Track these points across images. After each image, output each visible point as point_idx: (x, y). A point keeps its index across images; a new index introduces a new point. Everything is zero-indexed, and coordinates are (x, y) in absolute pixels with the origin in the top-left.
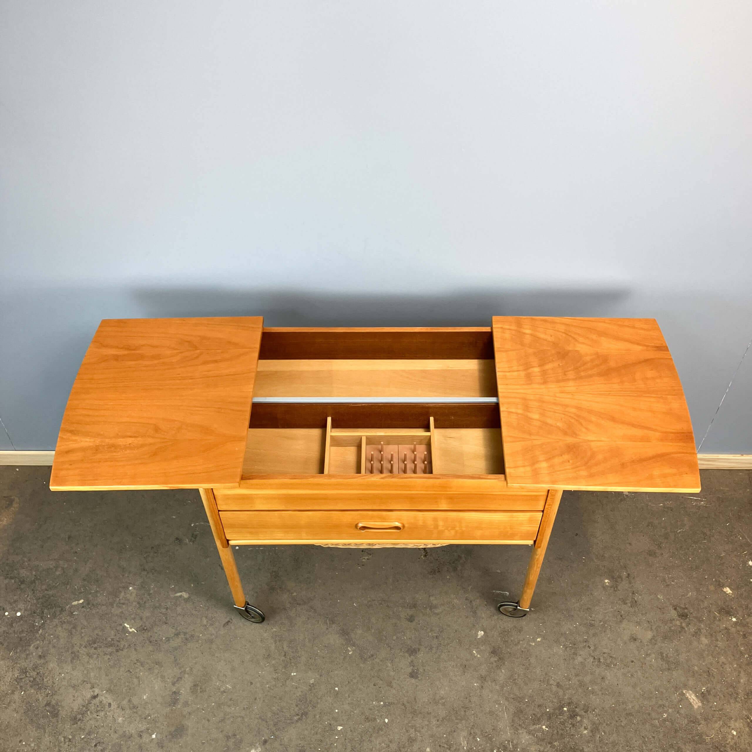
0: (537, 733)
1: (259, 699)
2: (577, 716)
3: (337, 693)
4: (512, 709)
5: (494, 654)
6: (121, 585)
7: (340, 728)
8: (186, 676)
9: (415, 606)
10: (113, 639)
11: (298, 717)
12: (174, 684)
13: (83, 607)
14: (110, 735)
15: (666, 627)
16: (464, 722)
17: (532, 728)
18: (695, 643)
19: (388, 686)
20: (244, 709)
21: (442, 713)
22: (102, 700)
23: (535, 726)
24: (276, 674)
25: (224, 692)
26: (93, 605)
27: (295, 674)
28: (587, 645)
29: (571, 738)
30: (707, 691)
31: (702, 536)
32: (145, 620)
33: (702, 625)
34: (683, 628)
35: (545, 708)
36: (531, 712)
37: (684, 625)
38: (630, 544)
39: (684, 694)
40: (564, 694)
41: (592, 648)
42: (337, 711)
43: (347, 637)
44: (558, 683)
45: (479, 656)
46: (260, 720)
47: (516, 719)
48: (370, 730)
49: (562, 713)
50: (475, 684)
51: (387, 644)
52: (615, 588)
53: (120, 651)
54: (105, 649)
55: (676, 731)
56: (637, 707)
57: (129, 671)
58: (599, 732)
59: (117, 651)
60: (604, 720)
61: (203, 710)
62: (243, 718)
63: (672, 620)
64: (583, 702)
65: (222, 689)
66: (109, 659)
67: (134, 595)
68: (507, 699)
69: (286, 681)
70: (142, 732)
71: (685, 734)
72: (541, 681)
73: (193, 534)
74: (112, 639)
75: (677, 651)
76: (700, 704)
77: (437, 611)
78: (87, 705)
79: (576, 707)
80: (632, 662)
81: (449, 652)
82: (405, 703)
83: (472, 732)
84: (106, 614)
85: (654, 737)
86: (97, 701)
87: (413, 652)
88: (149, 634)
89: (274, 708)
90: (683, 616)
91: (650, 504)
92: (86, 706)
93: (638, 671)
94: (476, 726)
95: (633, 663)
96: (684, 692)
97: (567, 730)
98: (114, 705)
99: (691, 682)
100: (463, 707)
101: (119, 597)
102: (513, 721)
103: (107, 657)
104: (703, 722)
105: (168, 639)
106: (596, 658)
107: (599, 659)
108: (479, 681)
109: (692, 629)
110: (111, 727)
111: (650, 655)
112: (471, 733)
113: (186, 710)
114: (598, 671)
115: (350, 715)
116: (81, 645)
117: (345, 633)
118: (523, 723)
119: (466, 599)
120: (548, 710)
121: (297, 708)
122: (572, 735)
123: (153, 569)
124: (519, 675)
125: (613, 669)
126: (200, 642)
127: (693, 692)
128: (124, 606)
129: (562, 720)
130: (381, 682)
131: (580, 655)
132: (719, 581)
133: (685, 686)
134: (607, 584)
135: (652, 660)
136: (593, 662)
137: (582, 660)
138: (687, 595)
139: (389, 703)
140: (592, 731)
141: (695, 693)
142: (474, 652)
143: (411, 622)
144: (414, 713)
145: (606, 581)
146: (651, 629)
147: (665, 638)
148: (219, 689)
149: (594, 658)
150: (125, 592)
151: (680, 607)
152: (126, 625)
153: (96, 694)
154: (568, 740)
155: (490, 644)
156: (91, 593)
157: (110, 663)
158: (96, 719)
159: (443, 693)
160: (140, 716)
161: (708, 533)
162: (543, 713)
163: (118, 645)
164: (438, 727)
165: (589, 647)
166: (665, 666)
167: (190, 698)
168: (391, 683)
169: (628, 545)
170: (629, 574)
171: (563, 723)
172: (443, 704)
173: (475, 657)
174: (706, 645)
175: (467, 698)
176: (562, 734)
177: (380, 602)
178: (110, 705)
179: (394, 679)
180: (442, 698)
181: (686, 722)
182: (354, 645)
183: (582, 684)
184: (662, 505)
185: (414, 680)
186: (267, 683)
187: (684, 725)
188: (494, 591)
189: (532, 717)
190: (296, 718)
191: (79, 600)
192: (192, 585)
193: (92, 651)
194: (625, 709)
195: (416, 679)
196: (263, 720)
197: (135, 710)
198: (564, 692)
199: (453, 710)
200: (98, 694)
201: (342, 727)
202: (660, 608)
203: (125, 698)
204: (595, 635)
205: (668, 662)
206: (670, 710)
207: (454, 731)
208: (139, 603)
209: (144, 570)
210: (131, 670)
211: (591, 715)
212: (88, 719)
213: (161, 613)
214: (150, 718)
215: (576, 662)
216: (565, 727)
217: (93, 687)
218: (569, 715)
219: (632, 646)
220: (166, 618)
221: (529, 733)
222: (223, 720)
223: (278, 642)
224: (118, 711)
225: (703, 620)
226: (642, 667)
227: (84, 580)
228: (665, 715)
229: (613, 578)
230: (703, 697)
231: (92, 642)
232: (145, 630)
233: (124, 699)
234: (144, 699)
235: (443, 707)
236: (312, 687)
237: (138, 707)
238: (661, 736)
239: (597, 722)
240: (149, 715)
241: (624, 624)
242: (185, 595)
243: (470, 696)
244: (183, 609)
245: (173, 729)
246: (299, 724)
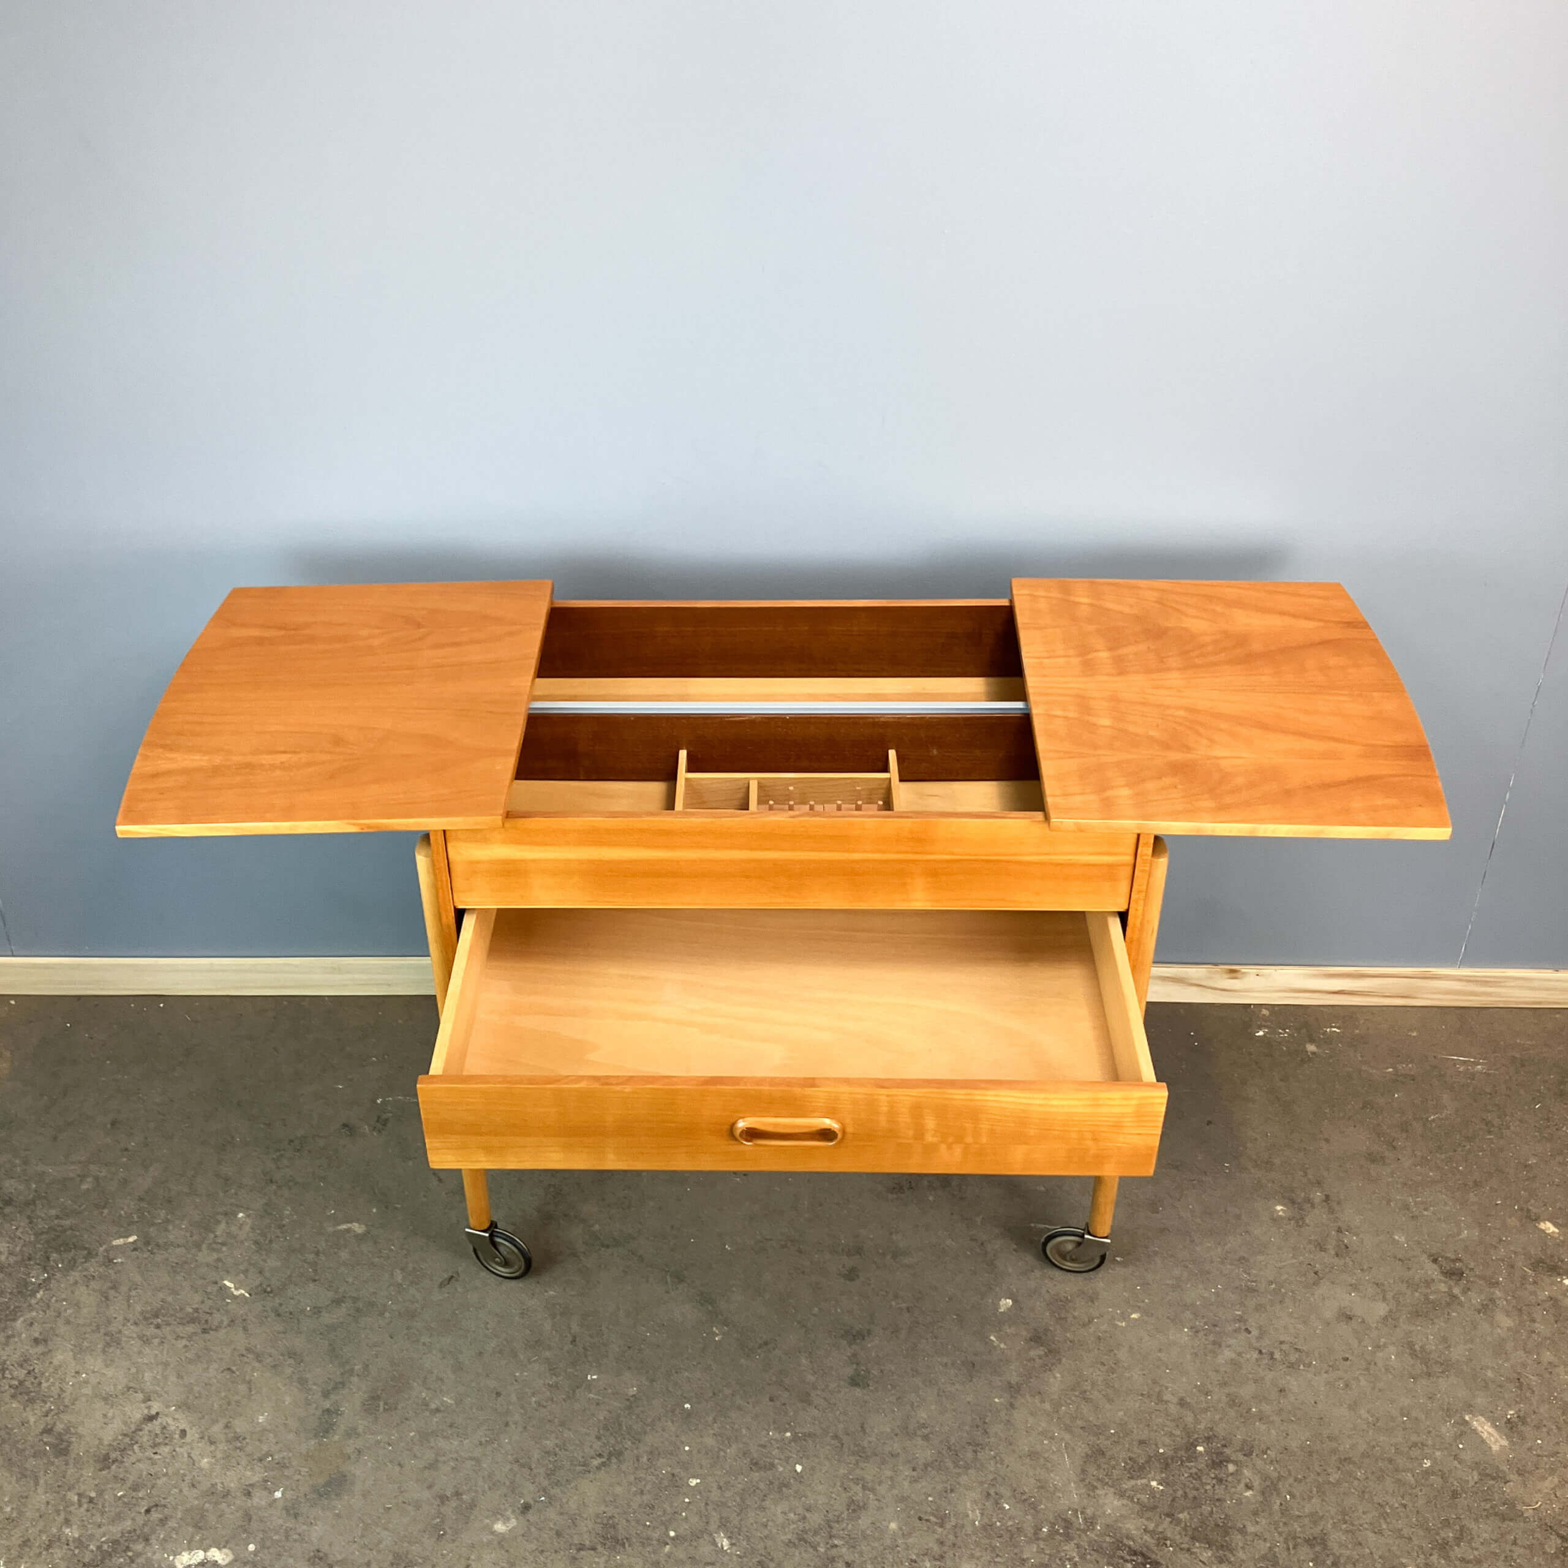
0: (1139, 1496)
1: (516, 1423)
2: (1227, 1462)
3: (688, 1414)
4: (1082, 1449)
5: (1036, 1342)
6: (220, 1210)
7: (693, 1482)
8: (355, 1379)
9: (859, 1251)
10: (197, 1309)
11: (599, 1461)
12: (326, 1394)
13: (135, 1249)
14: (181, 1491)
15: (1417, 1294)
16: (972, 1471)
17: (1128, 1485)
18: (1485, 1327)
19: (802, 1401)
20: (481, 1444)
21: (924, 1453)
22: (167, 1423)
23: (1133, 1482)
24: (554, 1377)
25: (438, 1410)
26: (158, 1245)
27: (595, 1377)
28: (1243, 1328)
29: (1216, 1506)
30: (1518, 1417)
31: (1484, 1127)
32: (267, 1274)
33: (1497, 1292)
34: (1454, 1297)
35: (1154, 1446)
36: (1124, 1455)
37: (1456, 1291)
38: (1327, 1141)
39: (1467, 1422)
40: (1197, 1421)
41: (1255, 1333)
42: (687, 1448)
43: (710, 1308)
44: (1182, 1399)
45: (1002, 1346)
46: (516, 1467)
47: (1092, 1470)
48: (762, 1486)
49: (1193, 1456)
50: (997, 1400)
51: (799, 1322)
52: (1299, 1221)
53: (211, 1332)
54: (180, 1330)
55: (1455, 1495)
56: (1362, 1447)
57: (229, 1369)
58: (1278, 1494)
59: (205, 1331)
60: (1289, 1471)
61: (389, 1445)
62: (478, 1461)
63: (1428, 1283)
64: (1239, 1437)
65: (433, 1406)
66: (186, 1346)
67: (247, 1228)
68: (1068, 1429)
69: (574, 1391)
70: (251, 1485)
71: (1475, 1501)
72: (1142, 1395)
73: (379, 1117)
74: (196, 1310)
75: (1445, 1340)
76: (1505, 1443)
77: (907, 1261)
78: (133, 1432)
79: (1225, 1446)
80: (1346, 1359)
81: (936, 1338)
82: (840, 1434)
83: (992, 1492)
84: (186, 1262)
85: (1405, 1506)
86: (156, 1426)
87: (856, 1336)
88: (277, 1301)
89: (548, 1442)
90: (1453, 1274)
91: (1364, 1068)
92: (132, 1436)
93: (1361, 1378)
94: (999, 1479)
95: (1348, 1363)
96: (1467, 1418)
97: (1206, 1491)
98: (192, 1434)
99: (1480, 1400)
100: (969, 1444)
101: (213, 1232)
102: (1083, 1471)
103: (181, 1344)
104: (1513, 1477)
105: (317, 1311)
106: (1264, 1351)
107: (1272, 1354)
108: (1005, 1395)
109: (1476, 1299)
110: (184, 1475)
111: (1385, 1345)
112: (989, 1494)
113: (350, 1448)
114: (1270, 1376)
115: (718, 1457)
116: (127, 1320)
117: (705, 1299)
118: (1107, 1475)
119: (972, 1240)
120: (1161, 1451)
121: (599, 1443)
122: (1218, 1500)
123: (290, 1181)
124: (1093, 1384)
125: (1304, 1373)
126: (387, 1315)
127: (1488, 1419)
128: (224, 1249)
129: (1194, 1470)
130: (786, 1394)
131: (1229, 1346)
132: (1529, 1211)
133: (1469, 1408)
134: (1281, 1213)
135: (1392, 1355)
136: (1257, 1360)
137: (1233, 1356)
138: (1459, 1234)
139: (804, 1434)
140: (1263, 1493)
141: (1492, 1418)
142: (992, 1338)
143: (852, 1280)
144: (862, 1454)
145: (1279, 1208)
146: (1384, 1299)
147: (1416, 1314)
148: (427, 1405)
149: (1260, 1352)
150: (227, 1223)
151: (1446, 1258)
152: (227, 1283)
153: (153, 1412)
154: (1209, 1509)
155: (1028, 1323)
156: (153, 1224)
157: (187, 1354)
158: (150, 1459)
159: (924, 1415)
160: (248, 1455)
161: (1496, 1122)
162: (1150, 1457)
163: (207, 1321)
164: (915, 1481)
165: (1248, 1331)
166: (1419, 1368)
167: (360, 1422)
168: (808, 1394)
169: (1323, 1144)
170: (1327, 1197)
171: (1197, 1477)
172: (926, 1438)
173: (995, 1348)
174: (1509, 1329)
175: (977, 1426)
176: (1195, 1498)
177: (783, 1243)
178: (183, 1433)
179: (815, 1388)
180: (924, 1426)
181: (1476, 1477)
182: (725, 1323)
183: (1233, 1401)
184: (1391, 1070)
185: (858, 1390)
186: (533, 1394)
187: (1471, 1483)
188: (1032, 1225)
189: (1126, 1463)
190: (596, 1462)
191: (127, 1237)
192: (374, 1210)
193: (151, 1331)
194: (1334, 1451)
195: (864, 1388)
196: (522, 1466)
197: (239, 1444)
198: (1195, 1416)
199: (949, 1448)
200: (157, 1414)
201: (698, 1481)
202: (1400, 1260)
203: (217, 1421)
204: (1259, 1308)
205: (1426, 1361)
206: (1438, 1453)
207: (952, 1491)
208: (256, 1243)
209: (271, 1181)
210: (234, 1368)
211: (1259, 1463)
212: (133, 1459)
213: (305, 1261)
214: (270, 1459)
215: (1220, 1360)
216: (1203, 1484)
217: (150, 1400)
218: (1210, 1462)
219: (1344, 1329)
220: (315, 1271)
221: (1121, 1494)
222: (432, 1466)
223: (558, 1317)
224: (200, 1445)
225: (1497, 1283)
226: (1367, 1369)
227: (141, 1199)
228: (1427, 1464)
229: (1293, 1202)
230: (1510, 1427)
231: (152, 1316)
232: (268, 1293)
233: (215, 1422)
234: (258, 1423)
235: (925, 1444)
236: (632, 1403)
237: (244, 1439)
238: (1421, 1502)
239: (1276, 1475)
240: (268, 1454)
241: (1323, 1289)
242: (358, 1228)
243: (985, 1423)
244: (352, 1253)
245: (321, 1481)
246: (602, 1474)
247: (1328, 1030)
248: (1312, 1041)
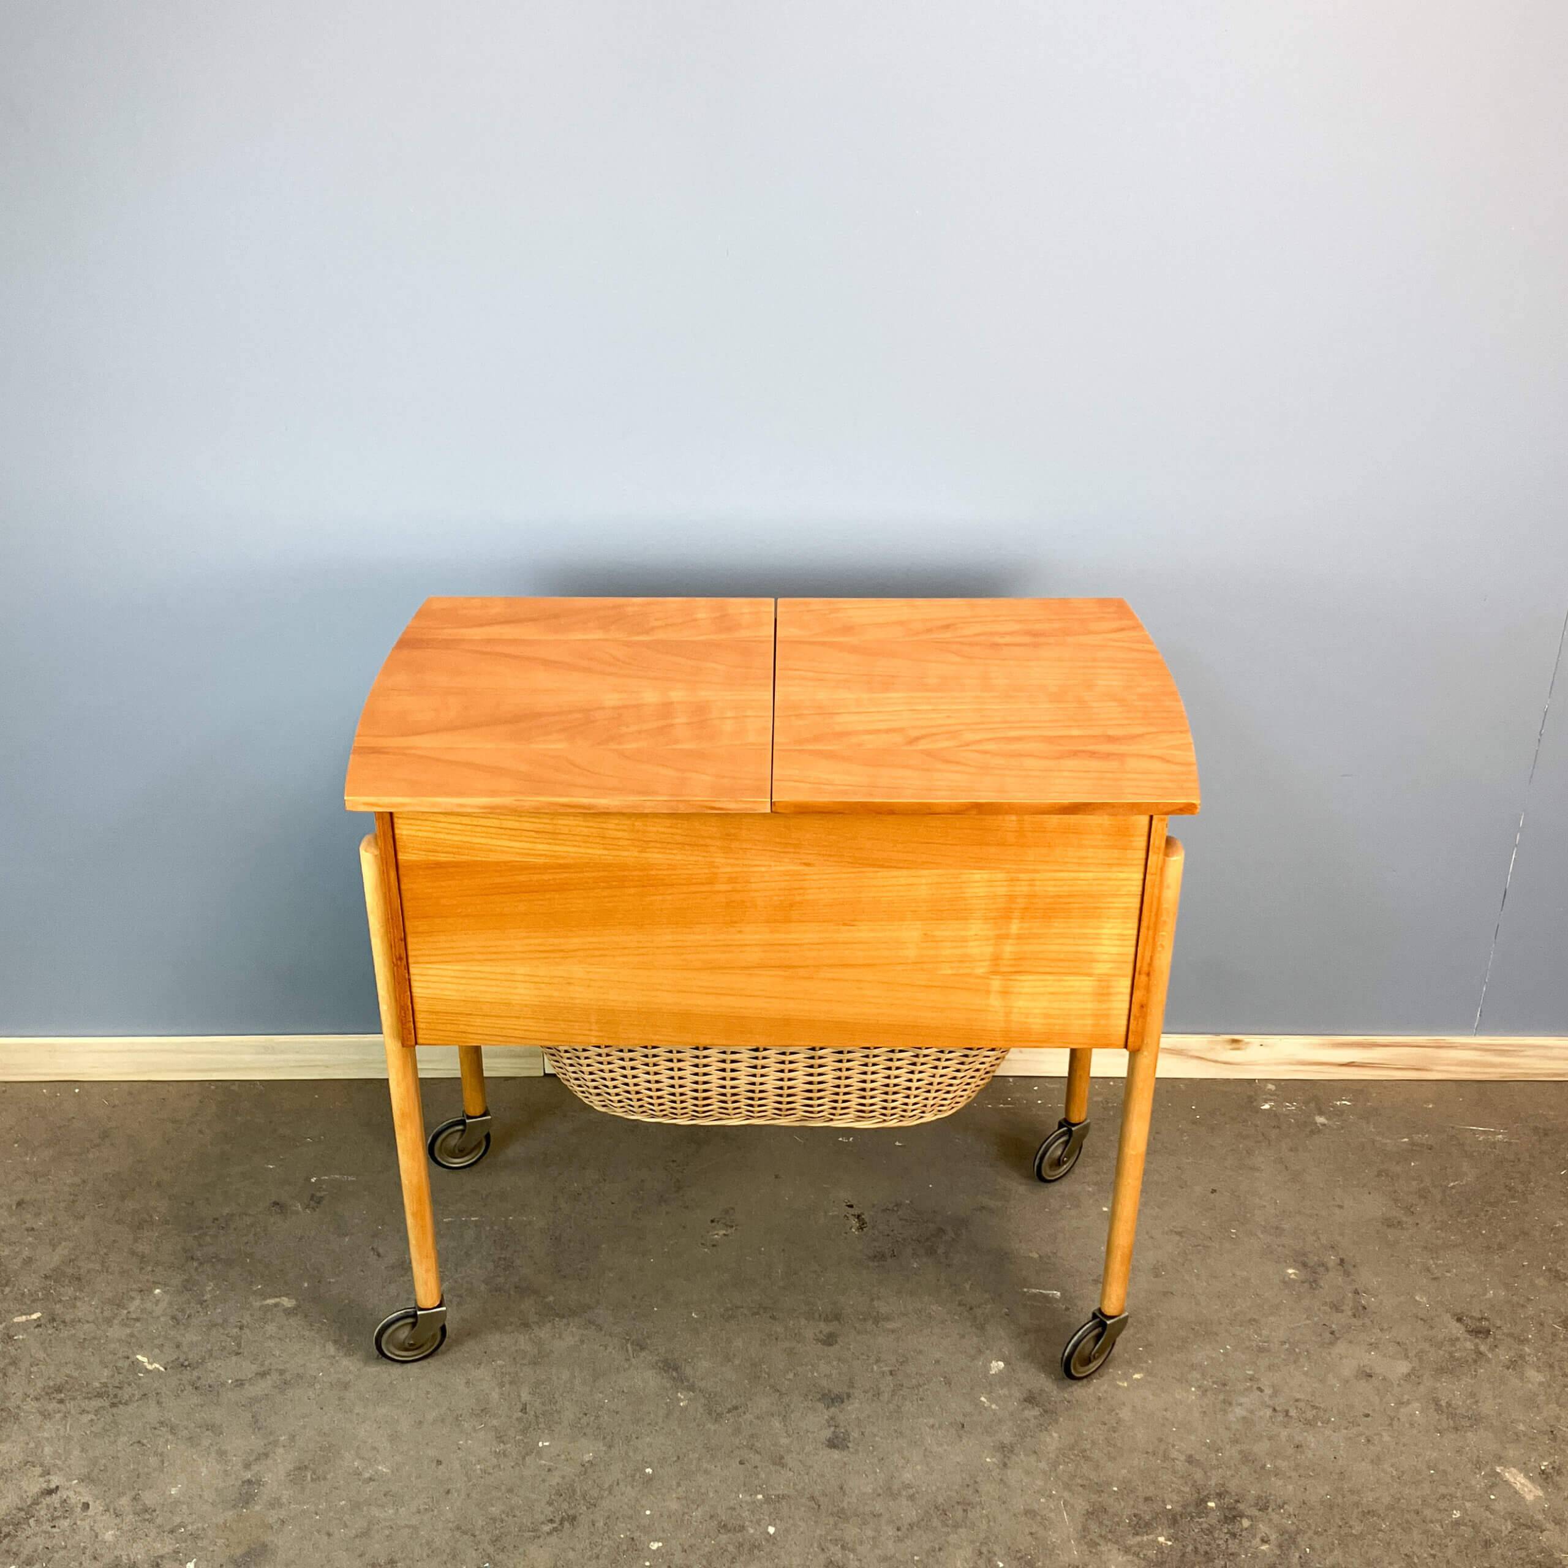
0: (1145, 1552)
1: (458, 1491)
2: (1241, 1517)
3: (650, 1479)
4: (1081, 1505)
5: (1030, 1402)
6: (134, 1286)
7: (655, 1546)
8: (281, 1450)
9: (837, 1317)
10: (106, 1383)
11: (550, 1526)
12: (247, 1466)
13: (39, 1326)
14: (81, 1564)
15: (1441, 1353)
16: (962, 1531)
17: (1132, 1541)
18: (1515, 1382)
19: (774, 1464)
20: (419, 1512)
21: (909, 1513)
22: (67, 1497)
23: (1139, 1538)
24: (502, 1445)
25: (371, 1479)
26: (64, 1322)
27: (547, 1444)
28: (1255, 1387)
29: (1230, 1560)
30: (1553, 1468)
31: (1507, 1192)
32: (185, 1349)
33: (1526, 1349)
34: (1480, 1354)
35: (1160, 1503)
36: (1129, 1511)
37: (1483, 1348)
38: (1341, 1207)
39: (1499, 1473)
40: (1209, 1478)
41: (1268, 1391)
42: (648, 1512)
43: (674, 1374)
44: (1191, 1456)
45: (994, 1406)
46: (457, 1534)
47: (1093, 1526)
48: (731, 1548)
49: (1204, 1512)
50: (988, 1460)
51: (772, 1387)
52: (1313, 1283)
53: (121, 1406)
54: (85, 1404)
55: (1487, 1544)
56: (1387, 1500)
57: (139, 1442)
58: (1297, 1548)
59: (113, 1405)
60: (1309, 1525)
61: (317, 1514)
62: (415, 1528)
63: (1454, 1341)
64: (1253, 1492)
65: (367, 1475)
66: (92, 1420)
67: (163, 1305)
68: (1067, 1487)
69: (524, 1458)
70: (162, 1557)
71: (1509, 1550)
72: (1147, 1453)
73: (313, 1196)
74: (105, 1385)
75: (1472, 1395)
76: (1540, 1493)
77: (890, 1325)
78: (30, 1506)
79: (1237, 1501)
80: (1367, 1416)
81: (921, 1399)
82: (817, 1494)
83: (984, 1550)
84: (94, 1338)
85: (1434, 1556)
86: (55, 1499)
87: (834, 1399)
88: (195, 1374)
89: (494, 1509)
90: (1480, 1332)
91: (1378, 1138)
92: (28, 1511)
93: (1384, 1434)
94: (993, 1539)
95: (1369, 1419)
96: (1498, 1470)
97: (1218, 1545)
98: (96, 1507)
99: (1511, 1453)
100: (958, 1503)
101: (126, 1309)
102: (1085, 1529)
103: (85, 1418)
104: (1549, 1525)
105: (240, 1383)
106: (1278, 1408)
107: (1287, 1412)
108: (998, 1454)
109: (1504, 1355)
110: (85, 1548)
111: (1408, 1402)
112: (981, 1553)
113: (273, 1517)
114: (1284, 1433)
115: (682, 1521)
116: (27, 1395)
117: (670, 1367)
118: (1110, 1531)
119: (960, 1305)
120: (1169, 1507)
121: (551, 1509)
122: (1232, 1554)
123: (213, 1257)
124: (1093, 1443)
125: (1322, 1429)
126: (318, 1386)
127: (1521, 1471)
128: (138, 1324)
129: (1205, 1526)
130: (758, 1457)
131: (1241, 1404)
132: (1557, 1271)
133: (1499, 1459)
134: (1293, 1276)
135: (1416, 1409)
136: (1271, 1417)
137: (1244, 1413)
138: (1485, 1294)
139: (778, 1496)
140: (1280, 1546)
141: (1525, 1470)
142: (983, 1399)
143: (831, 1345)
144: (841, 1515)
145: (1290, 1271)
146: (1407, 1357)
147: (1440, 1371)
148: (360, 1474)
149: (1274, 1410)
150: (142, 1299)
151: (1472, 1317)
152: (139, 1357)
153: (53, 1486)
154: (1223, 1563)
155: (1021, 1385)
156: (60, 1301)
157: (93, 1429)
158: (49, 1533)
159: (909, 1476)
160: (159, 1527)
161: (1520, 1188)
162: (1157, 1514)
163: (116, 1396)
164: (900, 1540)
165: (1260, 1390)
166: (1445, 1423)
167: (284, 1492)
168: (782, 1458)
169: (1337, 1211)
170: (1342, 1261)
171: (1210, 1531)
172: (911, 1498)
173: (986, 1409)
174: (1541, 1384)
175: (968, 1486)
176: (1206, 1553)
177: (756, 1310)
178: (86, 1506)
179: (789, 1451)
180: (909, 1486)
181: (1509, 1527)
182: (691, 1388)
183: (1247, 1458)
184: (1406, 1140)
185: (837, 1452)
186: (479, 1462)
187: (1506, 1532)
188: (1025, 1290)
189: (1130, 1520)
190: (547, 1528)
191: (30, 1314)
192: (306, 1285)
193: (53, 1406)
194: (1357, 1504)
195: (843, 1449)
196: (465, 1533)
197: (147, 1516)
198: (1205, 1473)
199: (936, 1508)
200: (57, 1487)
201: (660, 1544)
202: (1421, 1319)
203: (124, 1494)
204: (1270, 1368)
205: (1453, 1416)
206: (1468, 1505)
207: (940, 1549)
208: (173, 1318)
209: (192, 1258)
210: (145, 1441)
211: (1275, 1517)
212: (29, 1532)
213: (227, 1335)
214: (183, 1530)
215: (1231, 1417)
216: (1215, 1539)
217: (49, 1474)
218: (1222, 1517)
219: (1363, 1386)
220: (239, 1345)
221: (1127, 1550)
222: (365, 1534)
223: (507, 1386)
224: (104, 1517)
225: (1527, 1340)
226: (1391, 1425)
227: (46, 1277)
228: (1457, 1514)
229: (1305, 1265)
230: (1545, 1478)
231: (56, 1391)
232: (186, 1367)
233: (121, 1494)
234: (171, 1494)
235: (910, 1503)
236: (586, 1468)
237: (155, 1511)
238: (1450, 1553)
239: (1293, 1528)
240: (180, 1526)
241: (1341, 1348)
242: (287, 1302)
243: (976, 1482)
244: (281, 1328)
245: (239, 1552)
246: (554, 1539)
247: (1338, 1103)
248: (1321, 1114)
